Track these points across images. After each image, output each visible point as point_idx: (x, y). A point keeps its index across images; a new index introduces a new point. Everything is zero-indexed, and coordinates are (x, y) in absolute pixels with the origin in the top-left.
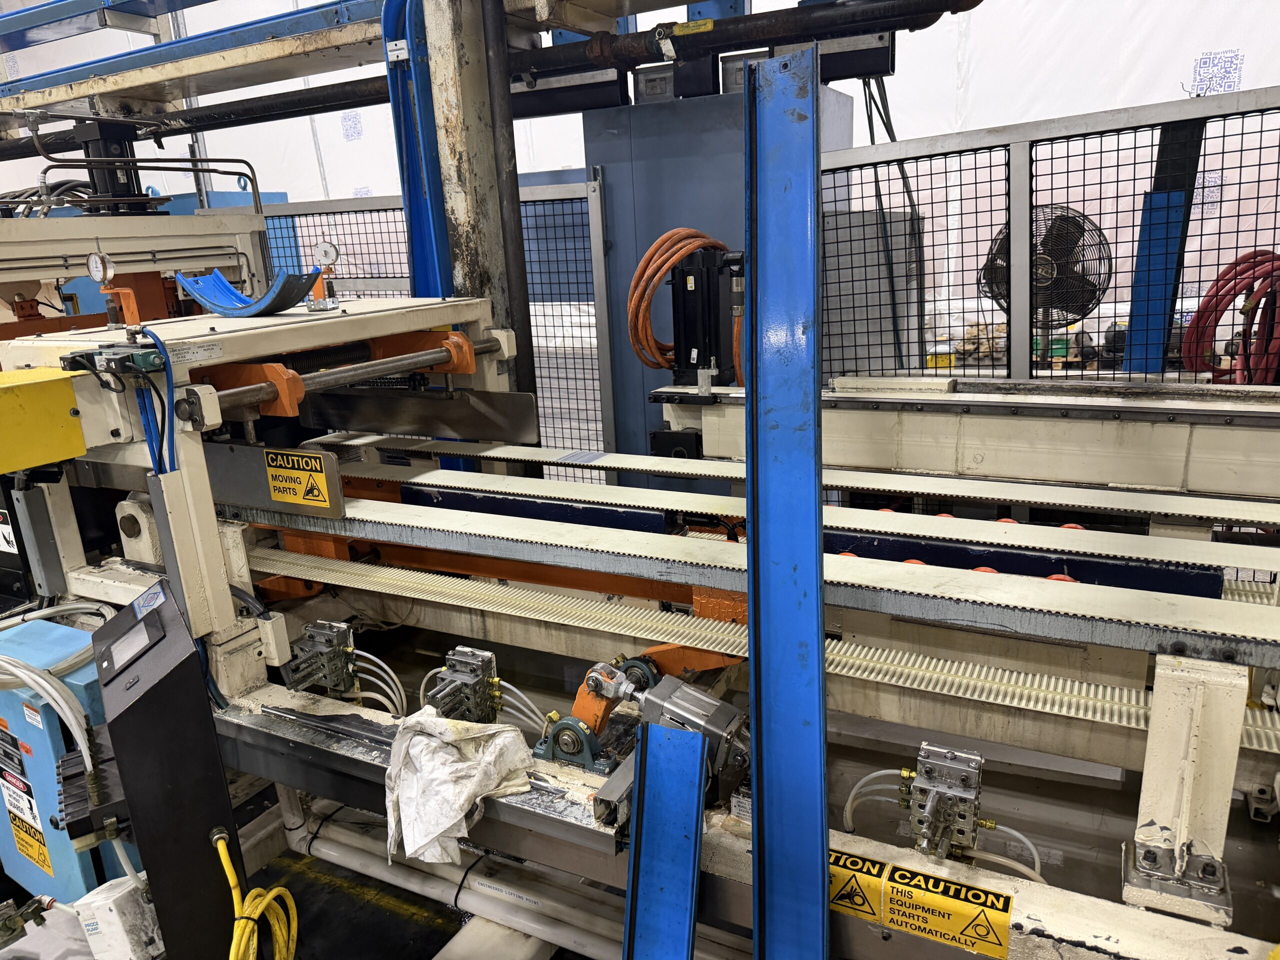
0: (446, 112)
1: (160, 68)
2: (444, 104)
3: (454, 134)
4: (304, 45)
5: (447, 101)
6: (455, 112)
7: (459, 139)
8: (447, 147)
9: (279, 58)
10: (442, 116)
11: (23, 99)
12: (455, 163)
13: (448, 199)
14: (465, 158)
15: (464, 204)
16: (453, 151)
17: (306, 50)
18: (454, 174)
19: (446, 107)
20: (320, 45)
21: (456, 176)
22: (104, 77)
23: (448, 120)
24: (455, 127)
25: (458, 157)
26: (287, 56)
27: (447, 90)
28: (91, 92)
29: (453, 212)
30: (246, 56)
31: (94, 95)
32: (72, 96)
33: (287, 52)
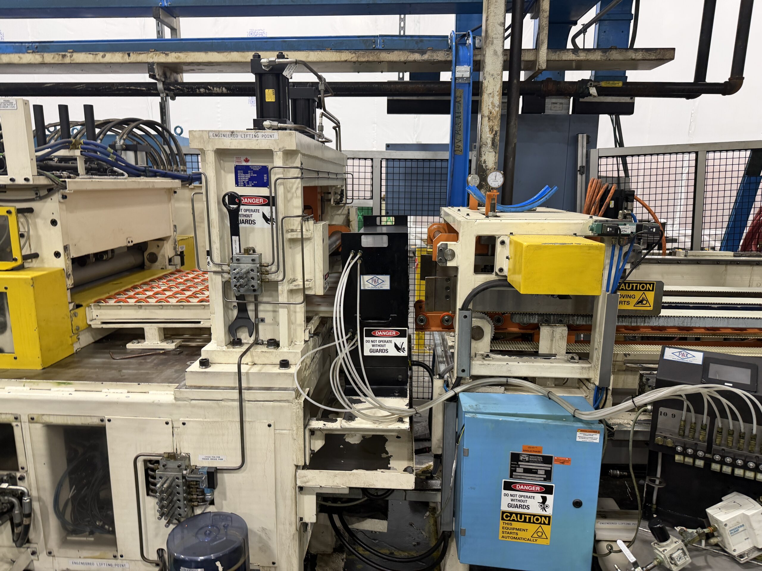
0: (490, 108)
1: (226, 54)
2: (490, 104)
3: (494, 121)
4: (358, 57)
5: (492, 103)
6: (497, 109)
7: (496, 123)
8: (487, 127)
9: (336, 62)
10: (488, 110)
11: (71, 57)
12: (492, 136)
13: (483, 155)
14: (498, 134)
15: (494, 159)
16: (491, 130)
17: (359, 60)
18: (489, 142)
19: (491, 106)
20: (371, 59)
21: (491, 143)
22: (167, 52)
23: (491, 113)
24: (495, 117)
25: (494, 133)
26: (342, 62)
27: (493, 97)
28: (150, 60)
29: (485, 162)
30: (308, 57)
31: (153, 63)
32: (128, 61)
33: (343, 59)
